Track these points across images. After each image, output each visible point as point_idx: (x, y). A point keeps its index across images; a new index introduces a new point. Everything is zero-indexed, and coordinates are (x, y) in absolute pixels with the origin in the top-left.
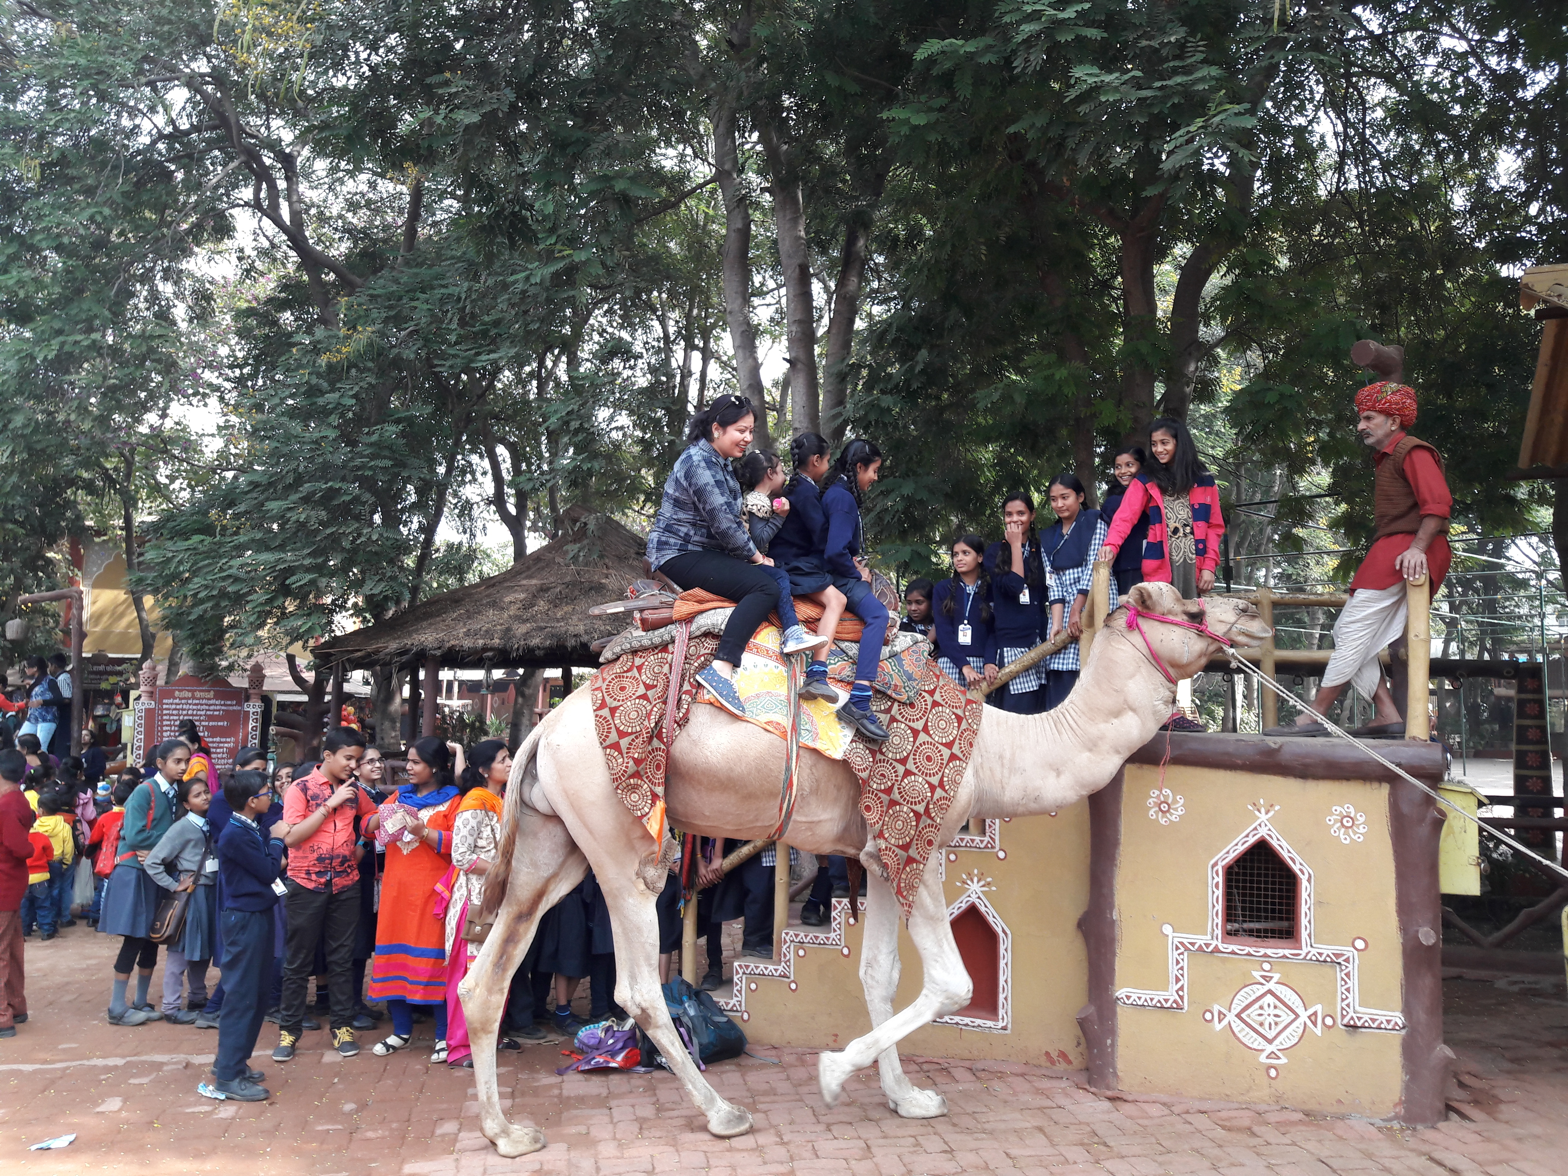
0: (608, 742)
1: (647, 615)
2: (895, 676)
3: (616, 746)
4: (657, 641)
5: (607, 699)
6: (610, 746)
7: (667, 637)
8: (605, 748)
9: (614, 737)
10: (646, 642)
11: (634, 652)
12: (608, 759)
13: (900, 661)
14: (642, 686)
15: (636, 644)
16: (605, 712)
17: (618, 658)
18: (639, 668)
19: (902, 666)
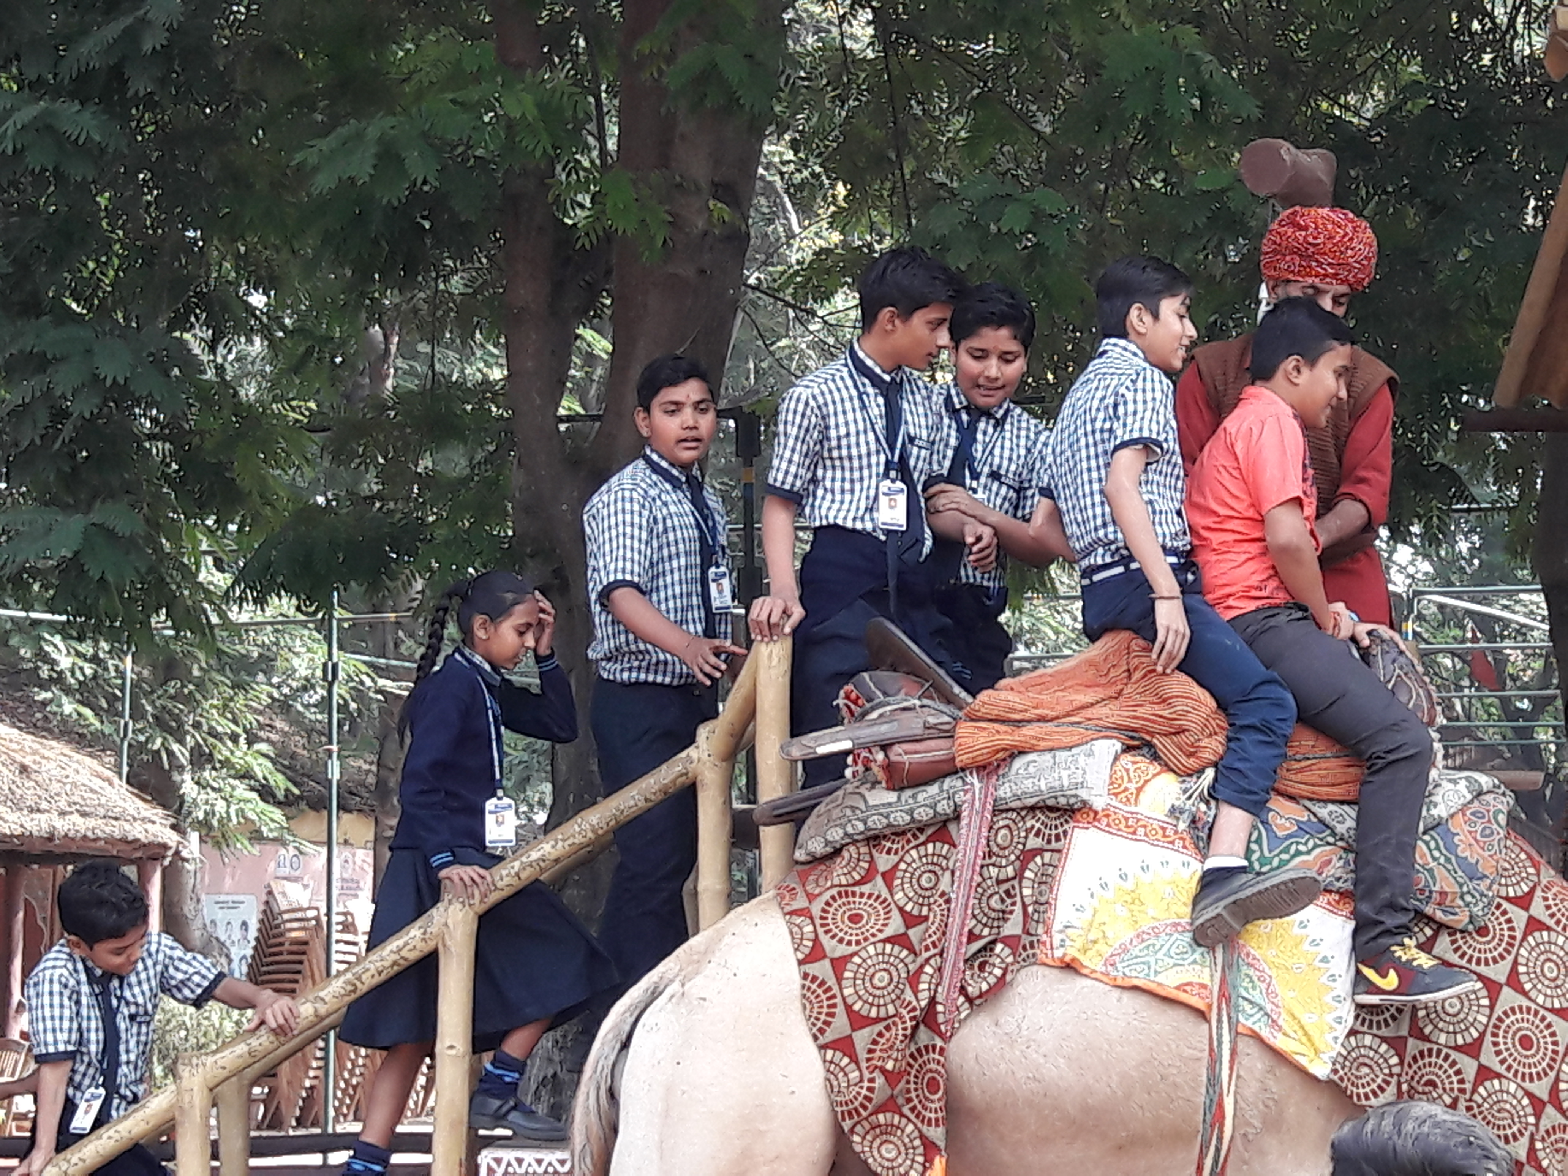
0: (830, 1035)
1: (898, 754)
2: (1440, 872)
3: (844, 1045)
4: (923, 814)
5: (825, 939)
6: (834, 1045)
7: (945, 807)
8: (823, 1047)
9: (840, 1025)
10: (901, 818)
11: (874, 839)
12: (831, 1069)
13: (1449, 835)
14: (895, 914)
15: (877, 822)
16: (822, 969)
17: (837, 852)
18: (888, 877)
19: (1451, 848)
